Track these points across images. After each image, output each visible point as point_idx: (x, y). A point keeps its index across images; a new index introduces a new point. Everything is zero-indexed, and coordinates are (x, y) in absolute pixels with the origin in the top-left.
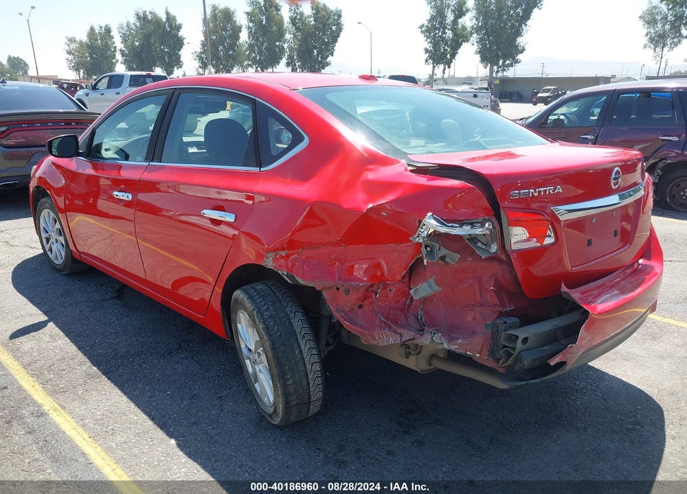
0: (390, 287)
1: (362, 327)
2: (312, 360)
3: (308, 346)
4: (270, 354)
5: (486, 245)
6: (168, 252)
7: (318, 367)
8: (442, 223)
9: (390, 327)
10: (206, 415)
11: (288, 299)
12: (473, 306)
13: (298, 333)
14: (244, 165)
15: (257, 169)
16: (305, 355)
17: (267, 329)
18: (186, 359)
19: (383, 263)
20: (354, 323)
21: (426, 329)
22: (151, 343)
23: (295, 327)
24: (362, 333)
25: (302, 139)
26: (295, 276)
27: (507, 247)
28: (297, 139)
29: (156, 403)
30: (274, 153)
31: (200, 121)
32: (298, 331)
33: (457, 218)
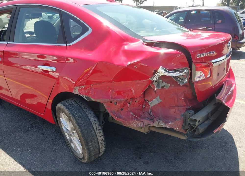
0: (135, 100)
1: (124, 119)
2: (100, 135)
3: (98, 129)
4: (80, 135)
5: (182, 79)
6: (20, 83)
7: (103, 138)
8: (167, 71)
9: (137, 118)
10: (50, 161)
11: (86, 107)
12: (174, 107)
13: (93, 124)
14: (57, 43)
15: (65, 45)
16: (97, 133)
17: (78, 123)
18: (36, 132)
19: (132, 89)
20: (120, 117)
21: (155, 119)
22: (18, 125)
23: (91, 121)
24: (124, 122)
25: (88, 29)
26: (90, 97)
27: (193, 80)
28: (85, 30)
29: (24, 157)
30: (73, 37)
31: (27, 23)
32: (92, 122)
33: (173, 69)
